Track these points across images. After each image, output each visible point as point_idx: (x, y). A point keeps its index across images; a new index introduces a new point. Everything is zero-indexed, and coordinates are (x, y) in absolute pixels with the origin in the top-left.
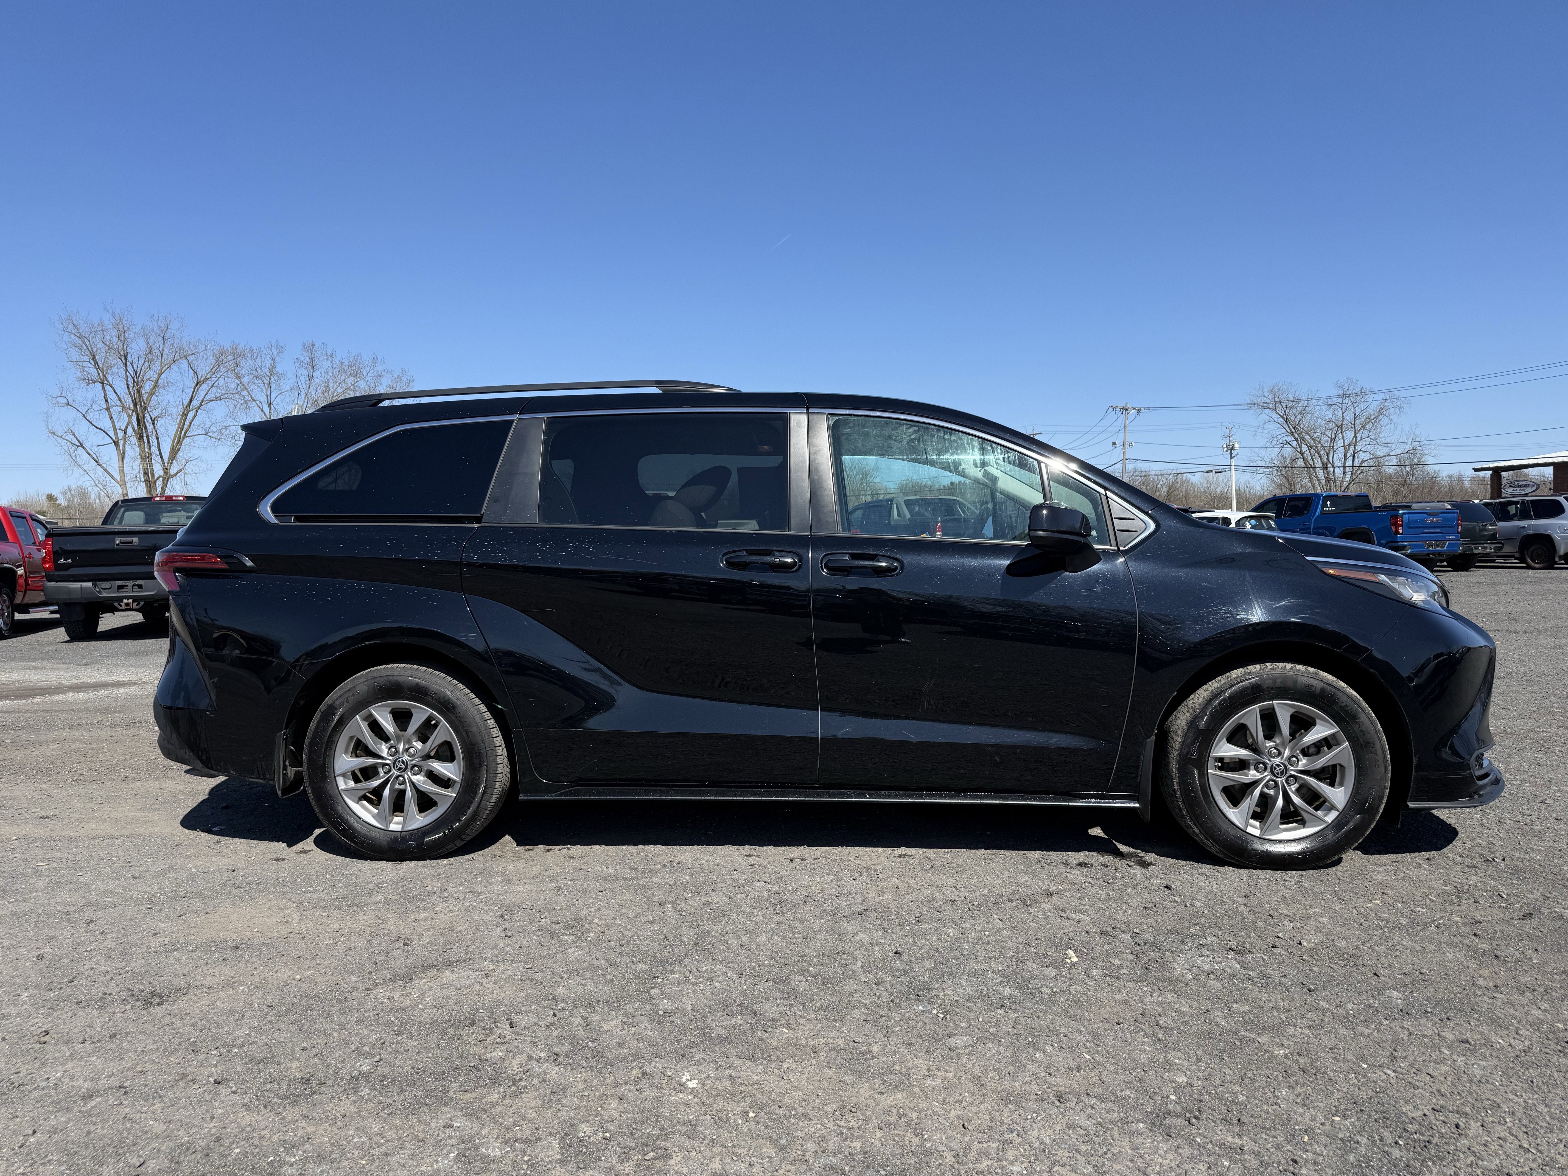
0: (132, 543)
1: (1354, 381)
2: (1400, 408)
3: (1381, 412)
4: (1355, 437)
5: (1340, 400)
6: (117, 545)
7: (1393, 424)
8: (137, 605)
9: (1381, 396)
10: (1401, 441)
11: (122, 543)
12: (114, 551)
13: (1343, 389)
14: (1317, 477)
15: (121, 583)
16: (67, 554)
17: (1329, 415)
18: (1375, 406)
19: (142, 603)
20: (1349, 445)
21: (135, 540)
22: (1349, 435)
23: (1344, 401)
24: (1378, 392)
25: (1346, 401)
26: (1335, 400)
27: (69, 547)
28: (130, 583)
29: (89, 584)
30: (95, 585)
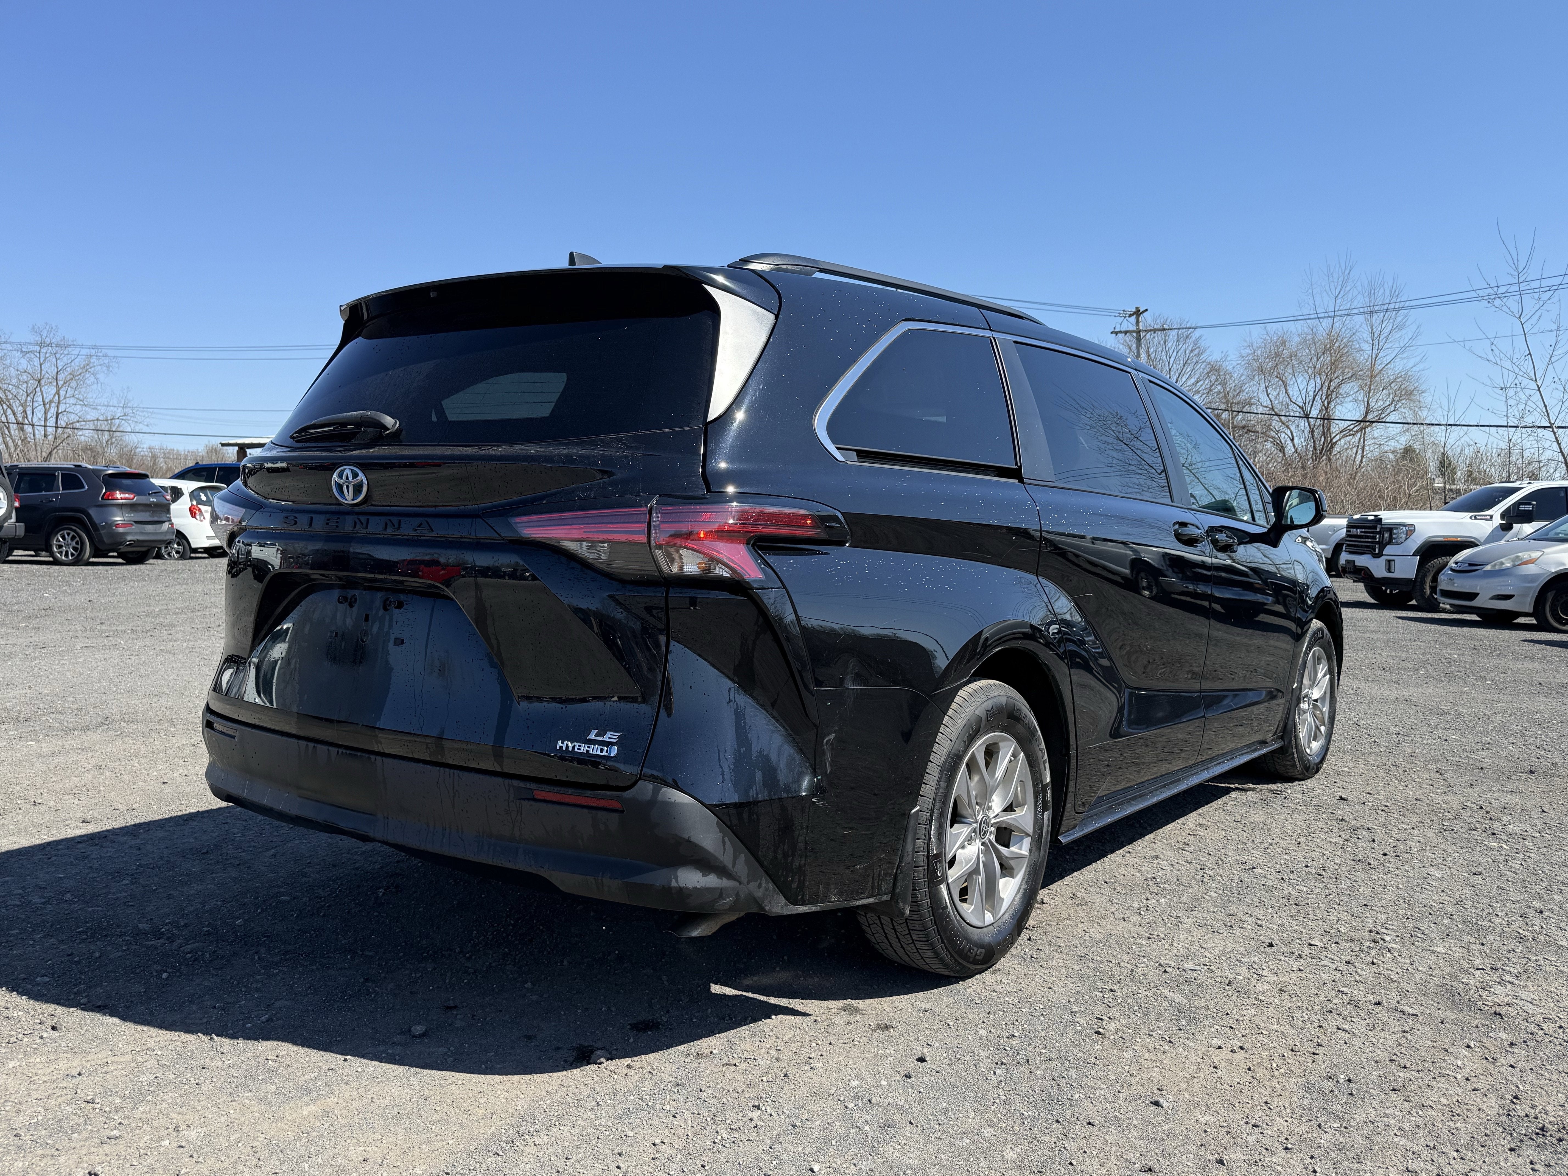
1: (54, 328)
2: (108, 367)
3: (86, 368)
4: (58, 393)
5: (38, 348)
7: (99, 384)
9: (84, 351)
10: (111, 404)
13: (41, 336)
14: (11, 436)
17: (24, 364)
18: (79, 361)
20: (51, 402)
22: (49, 391)
23: (42, 350)
24: (82, 346)
25: (44, 350)
26: (31, 348)
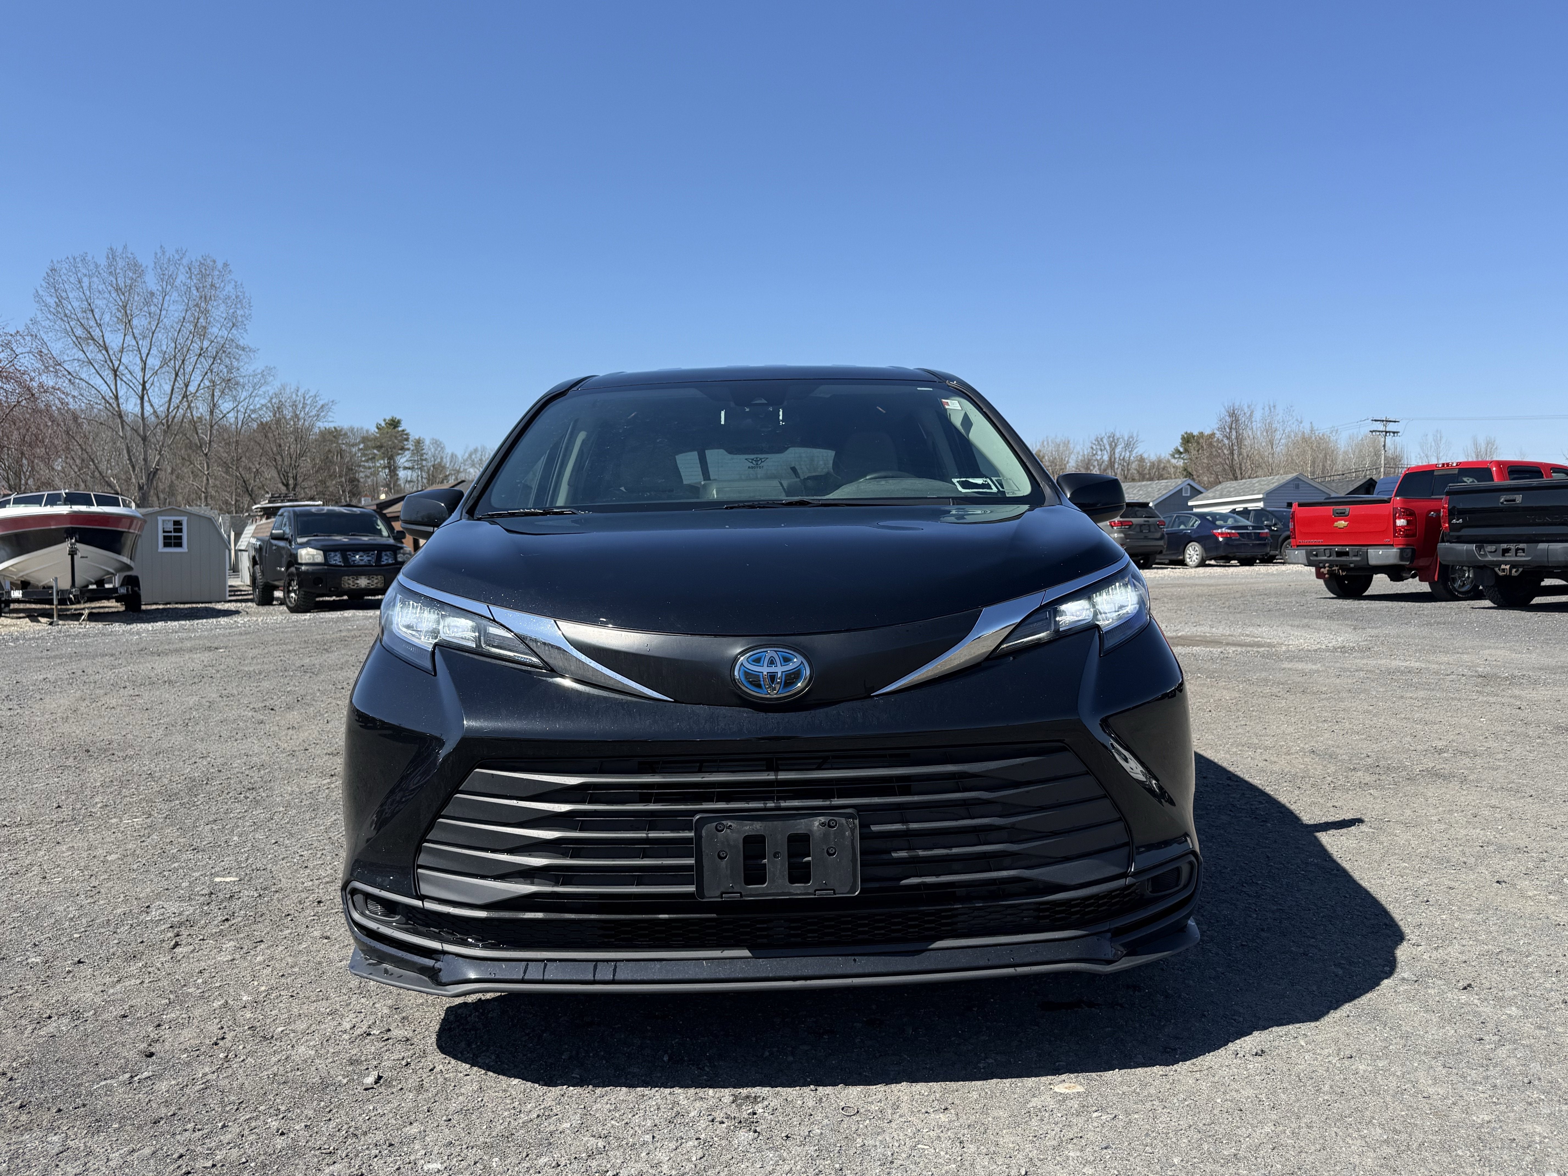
0: (1514, 500)
6: (1502, 503)
8: (1516, 572)
11: (1506, 501)
12: (1500, 510)
15: (1505, 546)
16: (1461, 513)
19: (1521, 570)
21: (1519, 498)
27: (1461, 506)
28: (1513, 546)
29: (1473, 547)
30: (1479, 548)
